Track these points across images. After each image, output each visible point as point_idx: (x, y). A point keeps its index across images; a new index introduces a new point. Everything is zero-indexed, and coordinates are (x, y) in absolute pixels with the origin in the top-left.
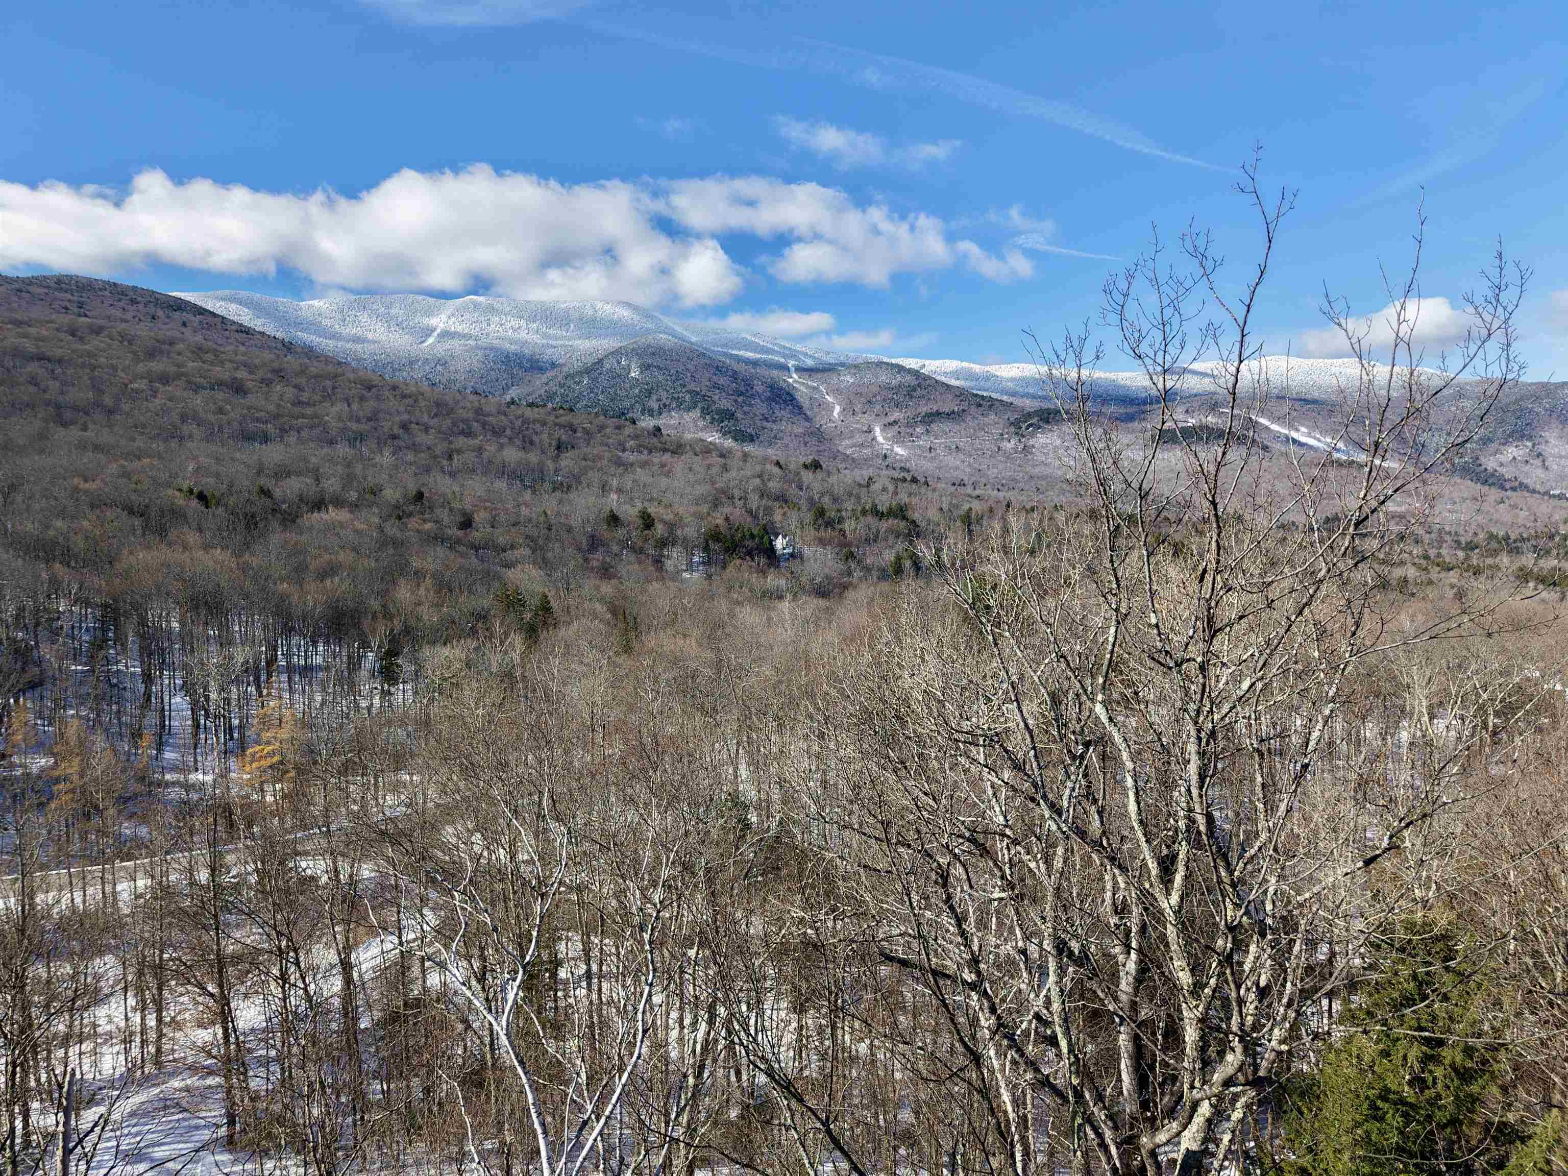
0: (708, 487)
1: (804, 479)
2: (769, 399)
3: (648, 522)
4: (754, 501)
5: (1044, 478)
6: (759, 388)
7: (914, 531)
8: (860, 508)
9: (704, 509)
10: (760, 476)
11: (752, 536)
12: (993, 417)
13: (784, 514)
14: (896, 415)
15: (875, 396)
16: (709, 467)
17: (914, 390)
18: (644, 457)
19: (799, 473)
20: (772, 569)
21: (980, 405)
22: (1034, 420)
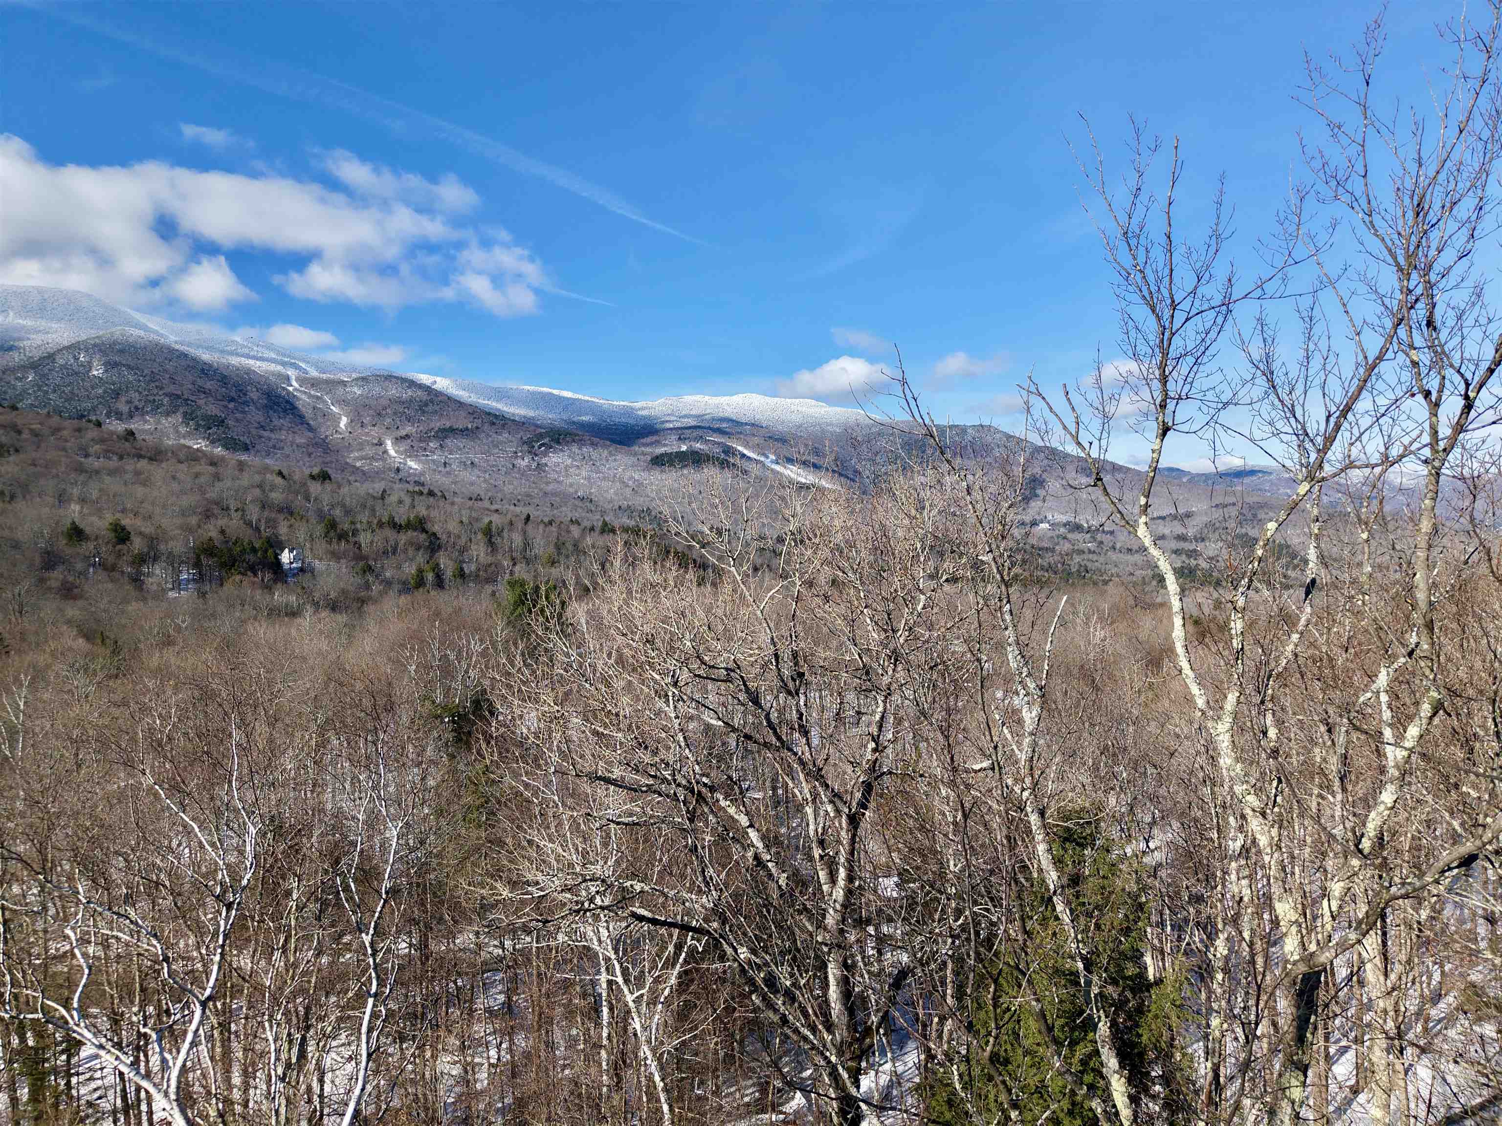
0: (198, 497)
1: (312, 490)
2: (266, 406)
3: (121, 535)
4: (254, 512)
5: (555, 494)
6: (254, 395)
7: (434, 545)
8: (375, 522)
9: (194, 520)
10: (260, 486)
11: (254, 550)
12: (506, 435)
13: (291, 526)
14: (408, 429)
15: (385, 408)
16: (197, 475)
17: (426, 405)
18: (114, 463)
19: (305, 484)
20: (279, 585)
21: (494, 424)
22: (546, 440)
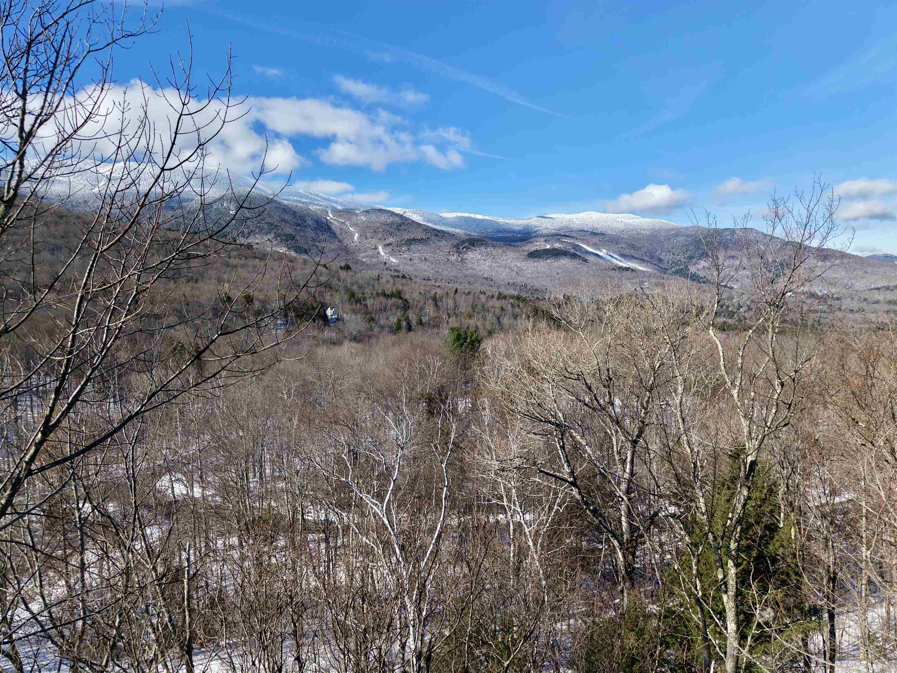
1: (341, 275)
2: (316, 228)
3: (249, 299)
4: (312, 288)
5: (472, 276)
6: (310, 222)
7: (406, 306)
8: (375, 293)
9: (283, 292)
11: (314, 309)
12: (444, 242)
13: (332, 295)
14: (391, 240)
15: (378, 228)
17: (400, 226)
18: (243, 261)
19: (338, 272)
20: (327, 327)
21: (437, 236)
22: (466, 244)
